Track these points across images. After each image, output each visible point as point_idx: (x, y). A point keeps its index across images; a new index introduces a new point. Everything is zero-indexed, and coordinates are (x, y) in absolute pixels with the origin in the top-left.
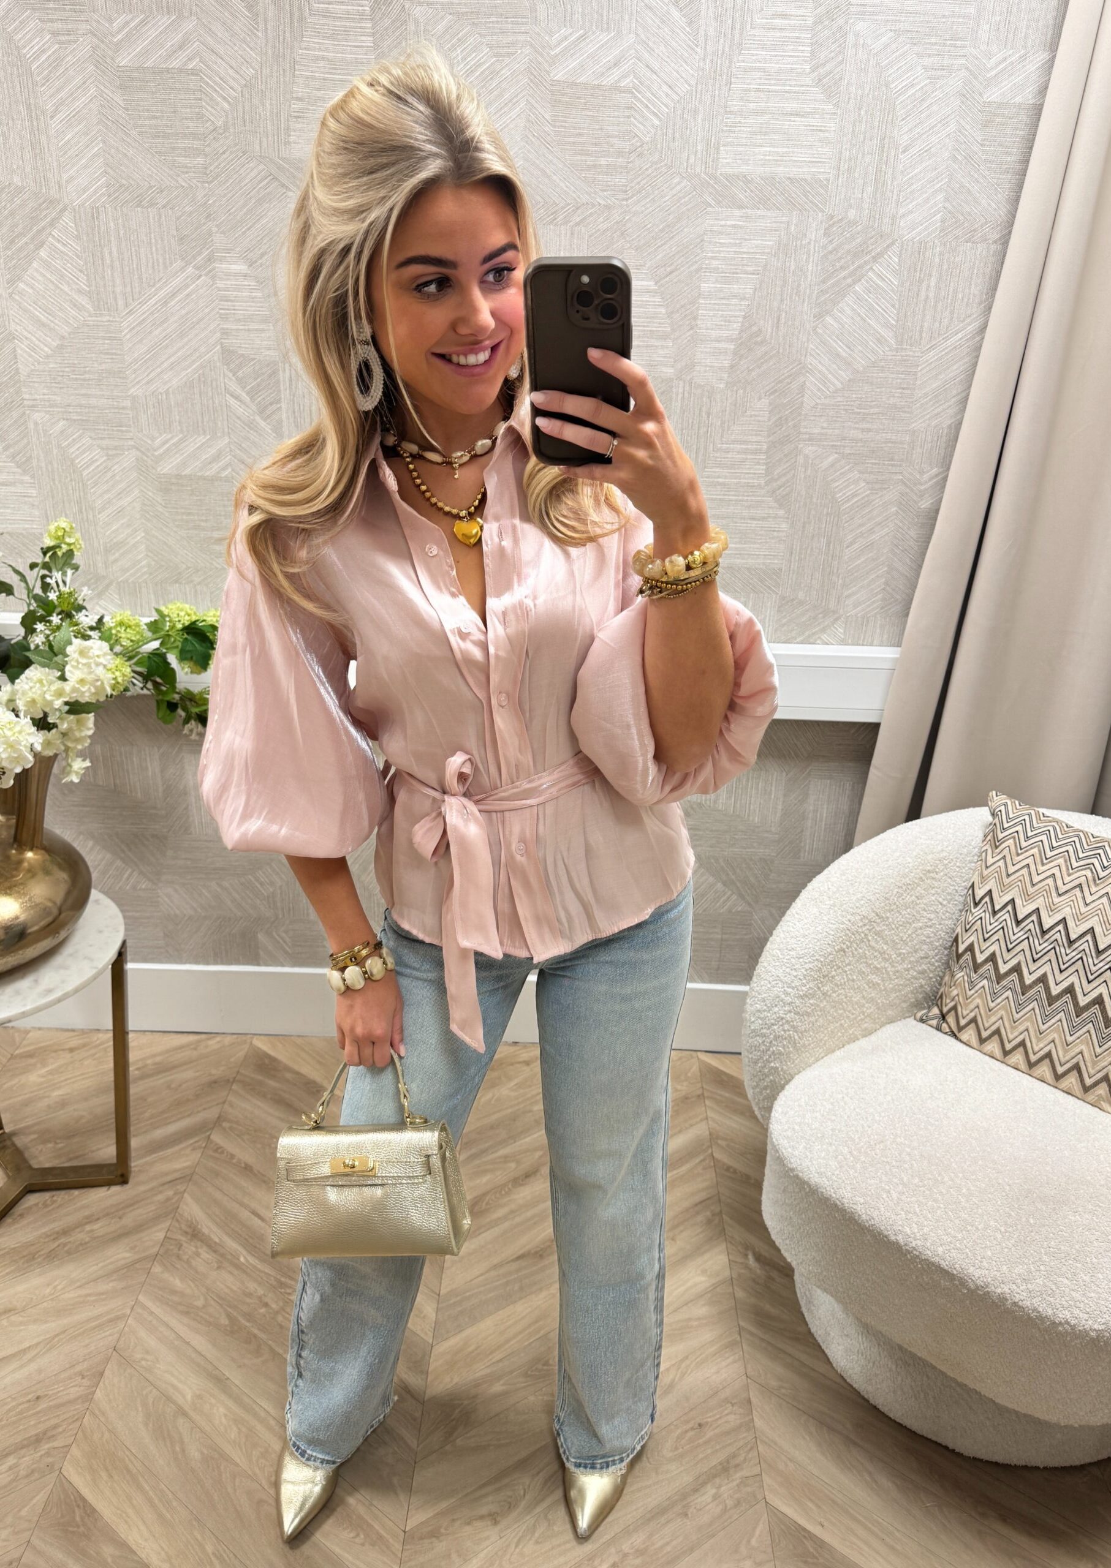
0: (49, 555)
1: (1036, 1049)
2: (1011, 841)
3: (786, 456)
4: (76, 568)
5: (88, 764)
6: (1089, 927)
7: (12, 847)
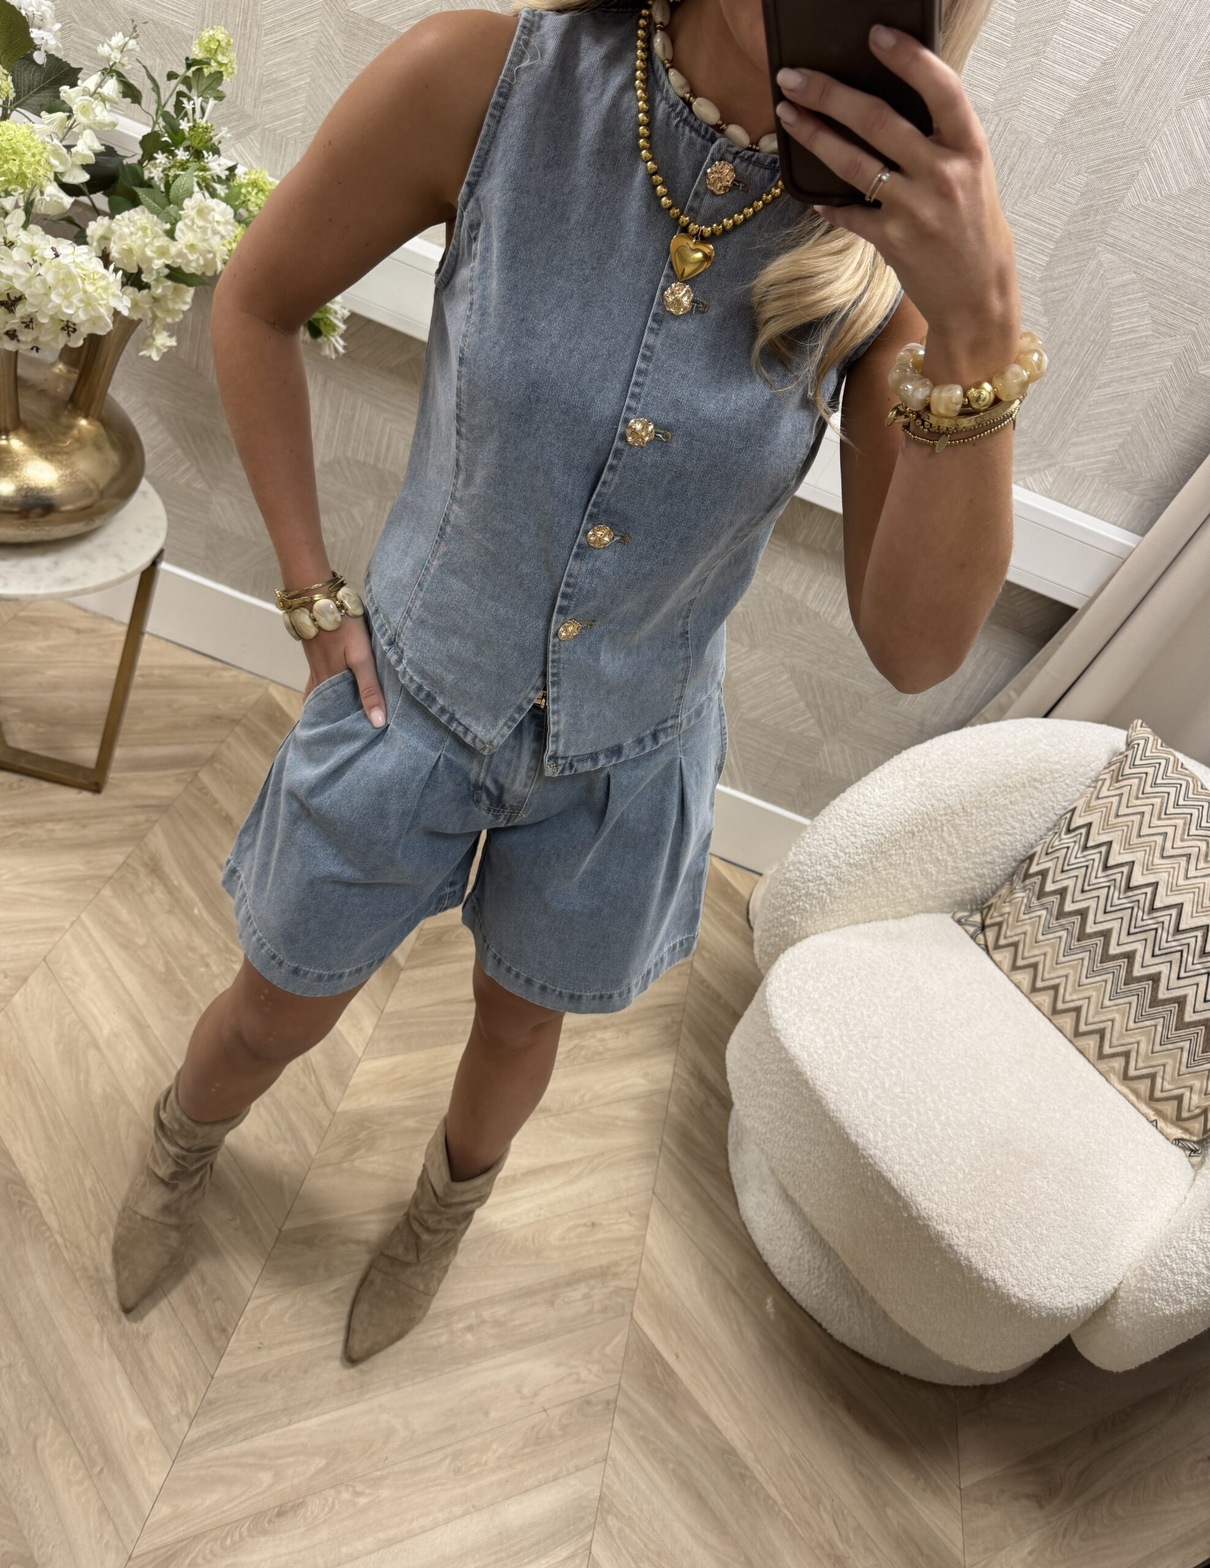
0: (193, 69)
1: (1068, 998)
2: (1136, 781)
3: (1077, 254)
4: (220, 97)
5: (173, 342)
6: (1179, 901)
7: (66, 407)
